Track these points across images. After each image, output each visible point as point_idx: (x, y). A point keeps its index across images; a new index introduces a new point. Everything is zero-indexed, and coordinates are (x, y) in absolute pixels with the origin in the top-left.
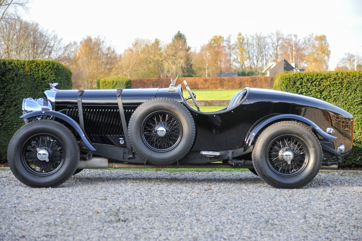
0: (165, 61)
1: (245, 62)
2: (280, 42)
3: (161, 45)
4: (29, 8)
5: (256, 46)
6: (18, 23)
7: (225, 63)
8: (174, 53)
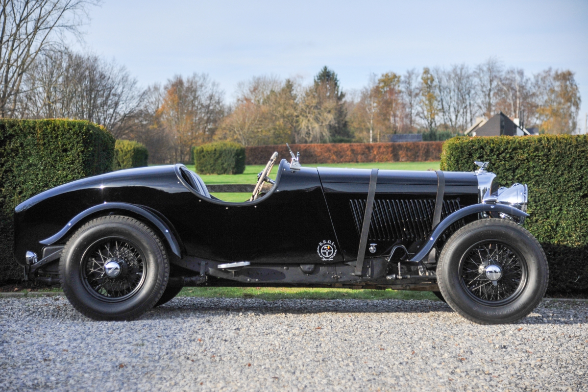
0: (303, 116)
1: (436, 117)
2: (495, 83)
3: (297, 91)
4: (84, 33)
5: (454, 91)
6: (65, 57)
7: (402, 119)
8: (318, 103)
